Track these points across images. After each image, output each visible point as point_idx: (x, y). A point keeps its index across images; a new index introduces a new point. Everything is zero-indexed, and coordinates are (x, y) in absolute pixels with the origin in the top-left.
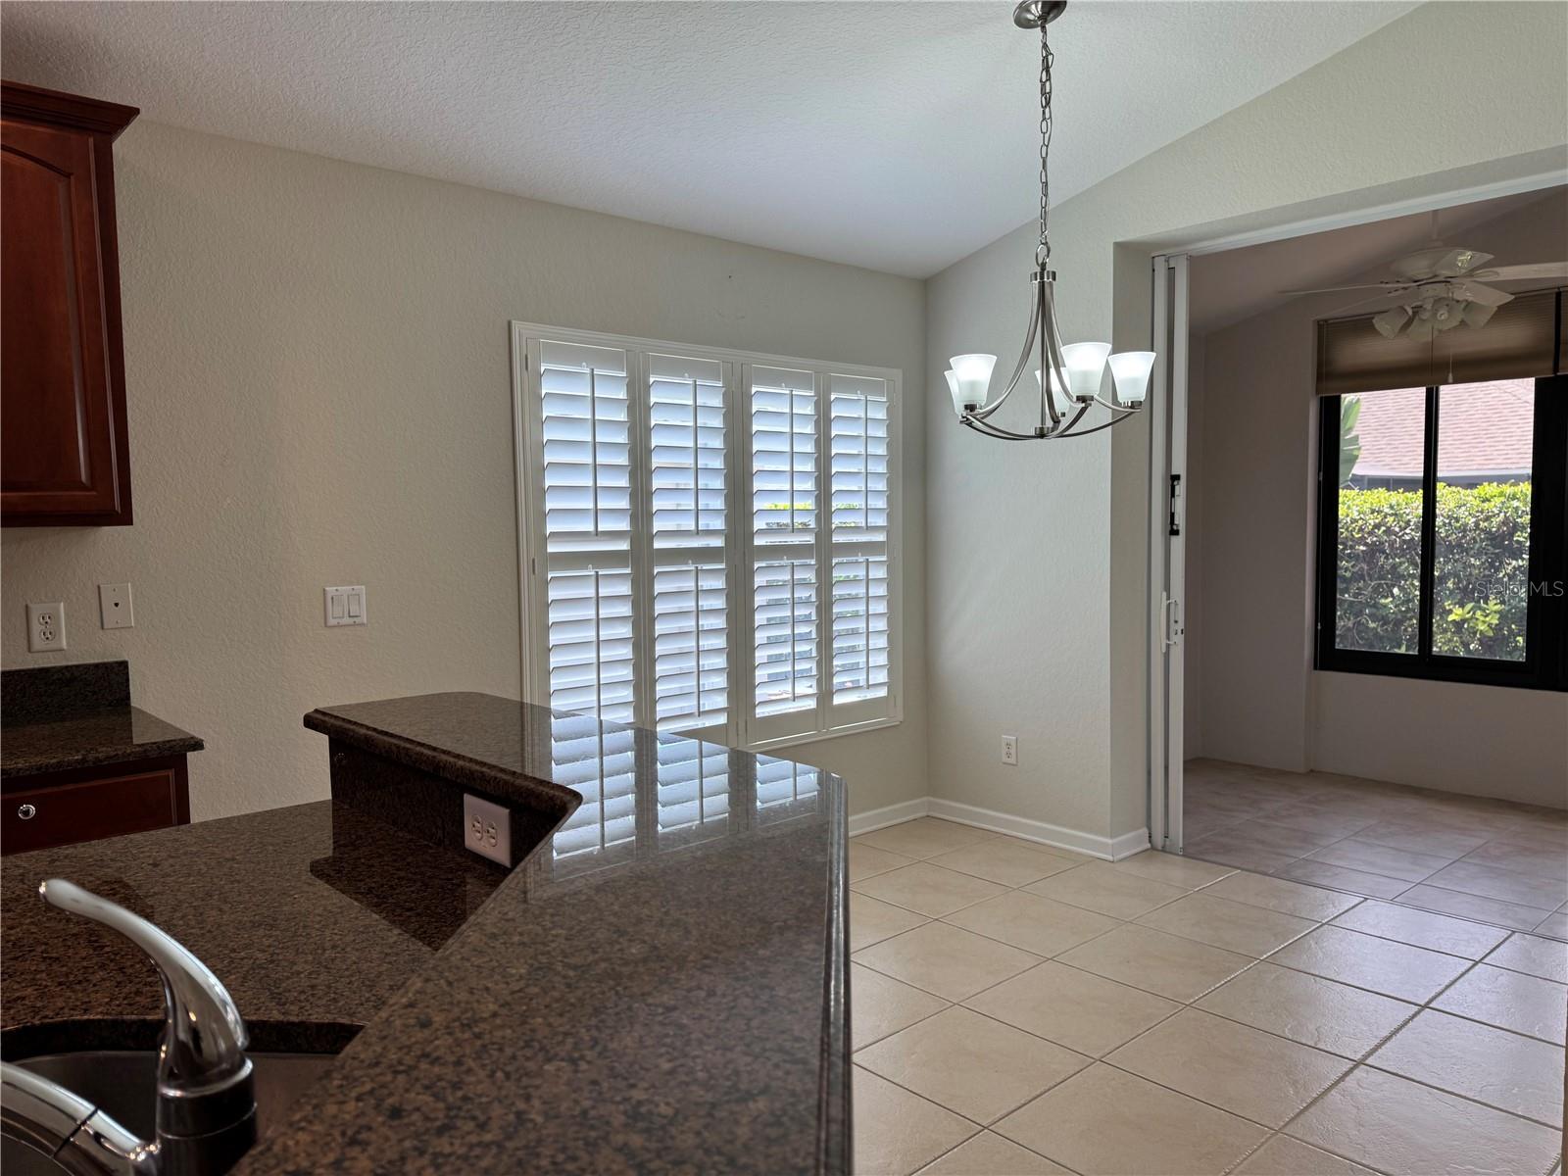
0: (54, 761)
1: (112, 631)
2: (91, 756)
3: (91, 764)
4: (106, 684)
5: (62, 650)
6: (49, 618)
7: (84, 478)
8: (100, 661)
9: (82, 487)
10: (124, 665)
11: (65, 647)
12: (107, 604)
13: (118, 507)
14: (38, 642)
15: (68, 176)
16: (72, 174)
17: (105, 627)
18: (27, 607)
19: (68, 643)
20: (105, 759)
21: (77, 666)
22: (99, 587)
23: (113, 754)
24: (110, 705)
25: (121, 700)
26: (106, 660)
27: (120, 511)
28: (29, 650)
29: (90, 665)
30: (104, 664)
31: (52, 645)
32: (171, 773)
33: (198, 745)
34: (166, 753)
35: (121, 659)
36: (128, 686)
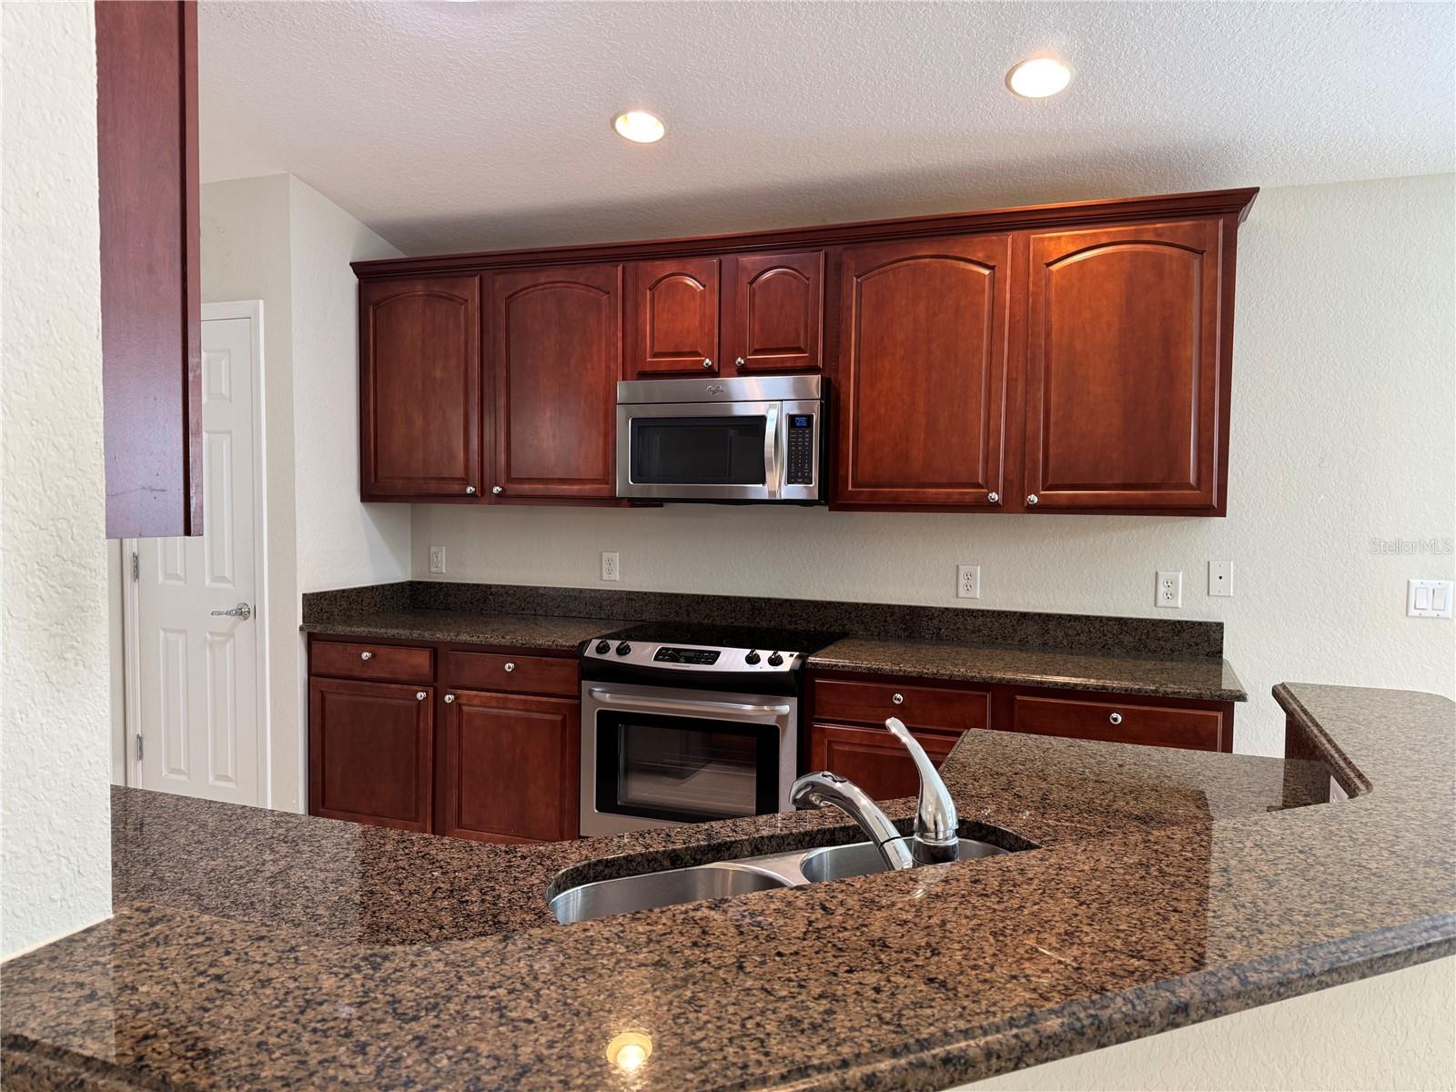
0: (1137, 687)
1: (1215, 598)
2: (1162, 690)
3: (1161, 695)
4: (1206, 638)
5: (1178, 608)
6: (1171, 583)
7: (1192, 481)
8: (1205, 620)
9: (1190, 487)
10: (1220, 626)
11: (1180, 606)
12: (1215, 578)
13: (1215, 503)
14: (1162, 600)
15: (1202, 253)
16: (1205, 251)
17: (1211, 593)
18: (1157, 573)
19: (1182, 604)
20: (1171, 693)
21: (1186, 622)
22: (1209, 563)
23: (1176, 690)
24: (1207, 655)
25: (1216, 654)
26: (1208, 620)
27: (1216, 506)
28: (1155, 605)
29: (1196, 622)
30: (1205, 623)
31: (1172, 603)
32: (1220, 716)
33: (1242, 698)
34: (1216, 699)
35: (1220, 621)
36: (1222, 643)
